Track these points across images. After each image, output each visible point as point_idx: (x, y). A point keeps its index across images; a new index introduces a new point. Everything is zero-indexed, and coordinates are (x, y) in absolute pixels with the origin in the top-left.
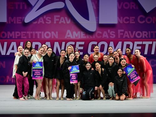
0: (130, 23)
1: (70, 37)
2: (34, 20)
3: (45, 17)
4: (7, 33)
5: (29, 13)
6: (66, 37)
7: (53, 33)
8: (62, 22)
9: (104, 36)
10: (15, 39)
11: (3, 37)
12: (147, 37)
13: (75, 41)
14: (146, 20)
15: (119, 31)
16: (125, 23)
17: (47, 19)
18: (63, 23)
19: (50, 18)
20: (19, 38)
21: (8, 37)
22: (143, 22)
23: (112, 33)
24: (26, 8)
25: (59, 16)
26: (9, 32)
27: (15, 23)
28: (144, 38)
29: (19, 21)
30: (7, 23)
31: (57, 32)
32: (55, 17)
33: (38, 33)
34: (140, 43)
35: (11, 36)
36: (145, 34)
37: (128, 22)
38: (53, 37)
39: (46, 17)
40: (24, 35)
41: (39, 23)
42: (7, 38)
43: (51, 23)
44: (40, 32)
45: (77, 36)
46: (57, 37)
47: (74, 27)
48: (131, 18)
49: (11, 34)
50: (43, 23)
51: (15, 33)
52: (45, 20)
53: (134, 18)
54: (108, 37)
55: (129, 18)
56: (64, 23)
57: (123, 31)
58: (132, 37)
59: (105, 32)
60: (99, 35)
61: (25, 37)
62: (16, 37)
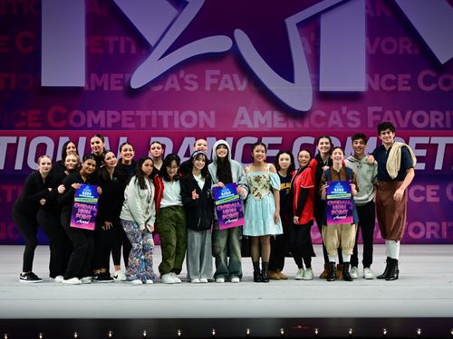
0: (399, 89)
1: (245, 126)
2: (155, 82)
3: (182, 74)
4: (86, 114)
5: (142, 62)
6: (235, 126)
7: (202, 114)
8: (226, 86)
9: (332, 122)
10: (106, 128)
11: (76, 125)
12: (441, 125)
13: (260, 135)
14: (440, 83)
15: (371, 110)
16: (385, 91)
17: (187, 80)
18: (228, 89)
19: (196, 77)
20: (117, 126)
21: (90, 125)
22: (432, 87)
23: (354, 116)
24: (133, 51)
25: (217, 72)
26: (92, 112)
27: (106, 88)
28: (432, 129)
29: (117, 85)
30: (87, 88)
31: (212, 113)
32: (209, 73)
33: (165, 114)
34: (425, 140)
35: (96, 122)
36: (437, 117)
37: (393, 87)
38: (202, 126)
39: (185, 75)
40: (130, 119)
41: (167, 89)
42: (85, 127)
43: (198, 90)
44: (170, 113)
45: (263, 122)
46: (212, 124)
47: (256, 99)
48: (401, 77)
49: (96, 114)
50: (178, 89)
51: (106, 114)
52: (182, 82)
53: (408, 76)
54: (341, 125)
55: (397, 76)
56: (232, 89)
57: (379, 109)
58: (404, 125)
59: (335, 113)
60: (319, 119)
61: (133, 125)
62: (109, 125)
